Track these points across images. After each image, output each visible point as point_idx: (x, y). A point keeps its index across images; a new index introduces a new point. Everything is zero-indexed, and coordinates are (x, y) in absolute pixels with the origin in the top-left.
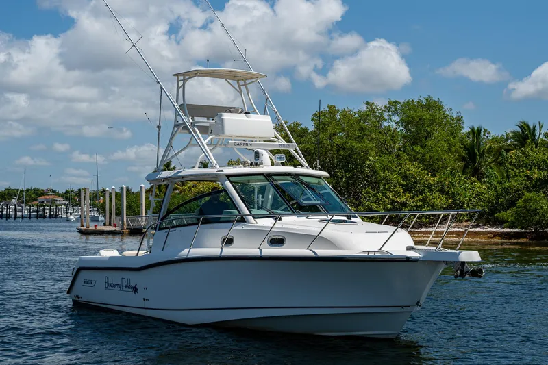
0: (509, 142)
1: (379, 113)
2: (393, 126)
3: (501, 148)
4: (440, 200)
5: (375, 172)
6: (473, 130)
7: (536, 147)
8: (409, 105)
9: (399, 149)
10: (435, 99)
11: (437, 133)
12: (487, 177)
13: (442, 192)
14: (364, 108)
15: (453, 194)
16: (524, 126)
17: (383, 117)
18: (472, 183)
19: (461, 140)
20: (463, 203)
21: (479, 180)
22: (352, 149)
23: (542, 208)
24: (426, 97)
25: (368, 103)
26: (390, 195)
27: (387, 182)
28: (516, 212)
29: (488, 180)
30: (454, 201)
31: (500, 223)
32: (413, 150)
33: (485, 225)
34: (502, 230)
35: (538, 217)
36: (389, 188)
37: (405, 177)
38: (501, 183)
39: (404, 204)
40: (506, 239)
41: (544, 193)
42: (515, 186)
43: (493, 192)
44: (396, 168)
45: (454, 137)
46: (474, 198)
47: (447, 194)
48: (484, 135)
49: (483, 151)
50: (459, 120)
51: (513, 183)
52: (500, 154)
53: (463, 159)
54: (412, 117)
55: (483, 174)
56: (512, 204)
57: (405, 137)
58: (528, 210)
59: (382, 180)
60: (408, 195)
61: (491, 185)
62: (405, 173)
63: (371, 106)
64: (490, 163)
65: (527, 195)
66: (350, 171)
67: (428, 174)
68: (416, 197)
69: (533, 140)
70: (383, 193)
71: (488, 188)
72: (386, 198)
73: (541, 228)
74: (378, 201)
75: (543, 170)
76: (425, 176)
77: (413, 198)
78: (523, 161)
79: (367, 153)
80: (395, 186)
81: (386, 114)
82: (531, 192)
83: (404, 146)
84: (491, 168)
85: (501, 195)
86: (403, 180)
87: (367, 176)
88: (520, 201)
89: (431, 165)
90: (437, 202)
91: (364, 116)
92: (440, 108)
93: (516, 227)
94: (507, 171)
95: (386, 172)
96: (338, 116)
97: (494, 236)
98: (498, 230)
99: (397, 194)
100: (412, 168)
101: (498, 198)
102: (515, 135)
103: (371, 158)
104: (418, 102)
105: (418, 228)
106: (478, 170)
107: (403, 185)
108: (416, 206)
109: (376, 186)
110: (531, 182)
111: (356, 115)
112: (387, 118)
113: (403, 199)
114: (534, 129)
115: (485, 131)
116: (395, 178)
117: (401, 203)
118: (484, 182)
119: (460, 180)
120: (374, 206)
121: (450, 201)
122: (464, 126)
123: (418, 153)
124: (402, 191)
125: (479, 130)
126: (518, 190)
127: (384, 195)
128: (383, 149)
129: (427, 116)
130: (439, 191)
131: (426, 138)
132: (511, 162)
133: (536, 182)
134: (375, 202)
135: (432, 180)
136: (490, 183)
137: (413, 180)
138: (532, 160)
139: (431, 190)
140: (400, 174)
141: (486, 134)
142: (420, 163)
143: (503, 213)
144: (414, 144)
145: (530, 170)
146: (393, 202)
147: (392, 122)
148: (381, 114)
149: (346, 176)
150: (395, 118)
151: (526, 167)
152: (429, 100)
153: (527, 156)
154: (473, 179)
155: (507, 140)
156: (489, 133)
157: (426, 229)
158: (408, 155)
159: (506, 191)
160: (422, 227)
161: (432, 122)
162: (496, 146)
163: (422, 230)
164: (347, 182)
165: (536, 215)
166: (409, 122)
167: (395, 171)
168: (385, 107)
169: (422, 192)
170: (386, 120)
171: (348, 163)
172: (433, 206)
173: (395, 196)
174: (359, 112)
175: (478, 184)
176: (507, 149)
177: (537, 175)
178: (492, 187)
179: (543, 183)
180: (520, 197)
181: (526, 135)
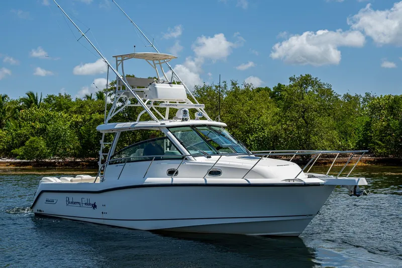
0: (21, 104)
3: (16, 108)
7: (38, 108)
12: (7, 126)
16: (31, 94)
23: (41, 146)
28: (25, 149)
29: (7, 128)
31: (14, 156)
33: (4, 157)
34: (16, 161)
35: (38, 152)
38: (15, 130)
40: (18, 166)
41: (43, 137)
42: (24, 133)
43: (10, 137)
49: (5, 109)
51: (23, 131)
52: (15, 112)
55: (3, 124)
56: (23, 144)
58: (32, 148)
61: (9, 132)
64: (9, 117)
65: (32, 138)
69: (36, 103)
71: (7, 134)
73: (41, 159)
75: (42, 122)
78: (30, 117)
82: (34, 136)
84: (9, 121)
85: (15, 138)
88: (27, 142)
93: (24, 159)
94: (19, 123)
97: (10, 164)
98: (13, 160)
101: (13, 140)
102: (23, 100)
110: (35, 130)
114: (37, 97)
115: (6, 96)
118: (5, 130)
126: (26, 135)
132: (22, 117)
133: (38, 130)
136: (8, 130)
138: (36, 116)
141: (7, 99)
143: (16, 150)
145: (34, 122)
151: (32, 120)
153: (32, 114)
155: (20, 103)
156: (9, 98)
159: (19, 136)
162: (13, 107)
165: (37, 151)
176: (20, 109)
177: (38, 125)
178: (9, 133)
179: (42, 131)
180: (27, 139)
181: (31, 101)
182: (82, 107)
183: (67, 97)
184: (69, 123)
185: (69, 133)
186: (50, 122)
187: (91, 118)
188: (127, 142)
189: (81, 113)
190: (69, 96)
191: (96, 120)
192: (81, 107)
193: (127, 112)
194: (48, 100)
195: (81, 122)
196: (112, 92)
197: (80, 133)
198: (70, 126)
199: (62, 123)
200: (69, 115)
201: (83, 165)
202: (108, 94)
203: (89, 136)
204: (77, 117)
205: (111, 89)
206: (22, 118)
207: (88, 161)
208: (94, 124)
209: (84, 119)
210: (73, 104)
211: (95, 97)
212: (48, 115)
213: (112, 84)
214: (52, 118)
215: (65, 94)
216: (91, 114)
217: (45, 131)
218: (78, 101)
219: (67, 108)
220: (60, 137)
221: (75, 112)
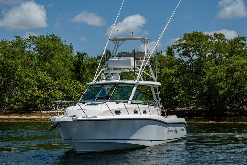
1: (24, 43)
2: (32, 51)
3: (94, 65)
4: (59, 94)
5: (21, 78)
6: (79, 54)
8: (41, 39)
9: (36, 65)
10: (56, 35)
11: (58, 55)
13: (60, 89)
14: (15, 40)
15: (67, 91)
17: (26, 46)
18: (77, 85)
19: (72, 59)
20: (72, 96)
22: (7, 64)
24: (51, 34)
25: (17, 37)
26: (30, 92)
27: (28, 84)
30: (67, 95)
32: (44, 65)
36: (30, 87)
37: (39, 81)
39: (38, 97)
44: (33, 75)
45: (67, 58)
46: (79, 93)
47: (63, 91)
48: (85, 57)
49: (84, 66)
50: (71, 48)
53: (73, 71)
54: (43, 46)
55: (83, 79)
57: (38, 57)
59: (25, 82)
60: (40, 91)
62: (39, 78)
63: (19, 38)
64: (88, 73)
66: (6, 77)
67: (52, 79)
68: (45, 93)
70: (25, 90)
72: (28, 93)
74: (23, 95)
76: (50, 80)
77: (43, 93)
79: (16, 66)
80: (33, 87)
81: (28, 43)
83: (38, 63)
84: (89, 76)
86: (38, 83)
87: (16, 80)
89: (54, 74)
90: (57, 95)
91: (15, 45)
92: (59, 40)
95: (28, 78)
99: (34, 91)
100: (43, 76)
103: (19, 70)
104: (46, 37)
105: (46, 110)
106: (81, 77)
107: (37, 86)
108: (45, 98)
109: (21, 86)
111: (10, 44)
112: (28, 46)
113: (38, 94)
116: (33, 82)
117: (36, 96)
119: (71, 83)
120: (20, 98)
121: (65, 95)
122: (74, 51)
123: (47, 67)
124: (37, 89)
127: (27, 91)
128: (25, 65)
129: (51, 45)
130: (58, 89)
131: (52, 58)
134: (21, 96)
135: (55, 83)
137: (44, 83)
139: (54, 89)
140: (36, 79)
141: (86, 56)
142: (48, 72)
144: (44, 61)
146: (31, 96)
147: (31, 48)
148: (25, 43)
149: (3, 80)
150: (33, 46)
152: (53, 35)
154: (78, 82)
156: (88, 56)
157: (51, 112)
158: (41, 68)
160: (48, 111)
161: (55, 48)
162: (91, 63)
163: (49, 112)
164: (4, 84)
166: (41, 49)
167: (33, 77)
168: (27, 39)
169: (48, 90)
170: (28, 47)
171: (5, 72)
172: (55, 98)
173: (32, 92)
174: (12, 42)
175: (81, 85)
187: (161, 73)
191: (165, 74)
193: (194, 67)
196: (180, 48)
202: (177, 49)
205: (180, 45)
208: (163, 78)
211: (164, 54)
213: (180, 40)
216: (161, 69)
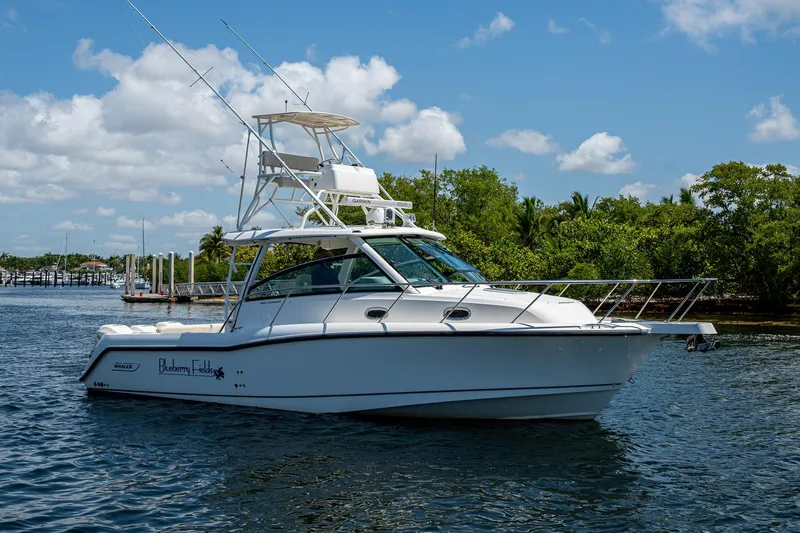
0: (561, 213)
1: (435, 182)
2: (448, 195)
3: (553, 220)
4: (493, 269)
6: (527, 200)
7: (588, 218)
8: (463, 175)
9: (454, 218)
10: (490, 169)
11: (493, 203)
12: (540, 247)
13: (495, 261)
14: (419, 177)
15: (506, 263)
16: (577, 197)
17: (439, 186)
18: (525, 253)
19: (515, 210)
20: (516, 273)
21: (531, 249)
24: (481, 167)
25: (423, 172)
29: (540, 250)
30: (508, 270)
32: (468, 219)
37: (460, 247)
38: (553, 253)
41: (595, 263)
42: (566, 256)
43: (545, 262)
45: (508, 207)
46: (527, 267)
47: (501, 263)
48: (537, 205)
49: (537, 221)
50: (514, 190)
51: (565, 254)
52: (553, 225)
53: (517, 230)
54: (467, 186)
55: (535, 244)
56: (564, 274)
57: (459, 206)
61: (544, 255)
62: (460, 242)
63: (426, 174)
64: (544, 233)
65: (579, 265)
67: (482, 244)
69: (585, 211)
71: (541, 258)
75: (594, 241)
76: (479, 245)
78: (575, 231)
81: (442, 183)
82: (582, 262)
83: (459, 216)
84: (544, 238)
86: (458, 249)
88: (571, 271)
89: (485, 235)
90: (490, 271)
91: (420, 185)
92: (495, 177)
94: (559, 242)
96: (394, 184)
100: (467, 237)
101: (550, 268)
102: (566, 206)
104: (473, 172)
106: (531, 240)
110: (582, 253)
111: (412, 184)
112: (442, 187)
114: (586, 200)
115: (539, 201)
118: (538, 252)
119: (514, 250)
121: (503, 270)
122: (518, 196)
123: (473, 223)
125: (533, 201)
126: (569, 260)
129: (482, 185)
130: (492, 260)
131: (481, 207)
132: (563, 232)
133: (587, 253)
135: (486, 250)
136: (542, 253)
137: (467, 249)
138: (584, 231)
139: (485, 260)
140: (455, 243)
141: (540, 205)
142: (474, 232)
144: (469, 213)
145: (582, 240)
147: (447, 191)
148: (437, 183)
150: (450, 187)
151: (578, 237)
152: (483, 169)
153: (578, 227)
154: (526, 249)
155: (559, 210)
156: (542, 203)
158: (463, 224)
159: (558, 261)
161: (487, 191)
162: (549, 217)
166: (465, 191)
167: (450, 241)
168: (441, 176)
170: (441, 189)
174: (416, 181)
175: (530, 254)
176: (560, 220)
177: (588, 245)
178: (544, 257)
179: (594, 254)
180: (571, 267)
181: (578, 206)
182: (657, 215)
183: (633, 201)
184: (636, 242)
185: (636, 255)
186: (606, 240)
187: (673, 233)
188: (732, 273)
189: (655, 224)
190: (636, 200)
191: (680, 236)
192: (655, 216)
193: (731, 223)
194: (604, 206)
195: (655, 240)
196: (705, 189)
197: (655, 258)
198: (638, 246)
199: (626, 241)
200: (637, 229)
201: (659, 309)
202: (700, 193)
203: (669, 261)
204: (649, 232)
205: (705, 185)
206: (563, 234)
207: (667, 303)
208: (676, 242)
209: (661, 236)
210: (643, 212)
211: (677, 200)
212: (602, 229)
213: (705, 177)
214: (609, 233)
215: (630, 196)
216: (671, 226)
217: (599, 254)
218: (650, 206)
219: (633, 219)
220: (622, 264)
221: (646, 224)
